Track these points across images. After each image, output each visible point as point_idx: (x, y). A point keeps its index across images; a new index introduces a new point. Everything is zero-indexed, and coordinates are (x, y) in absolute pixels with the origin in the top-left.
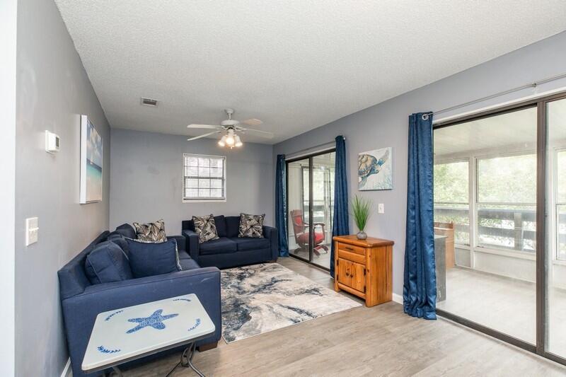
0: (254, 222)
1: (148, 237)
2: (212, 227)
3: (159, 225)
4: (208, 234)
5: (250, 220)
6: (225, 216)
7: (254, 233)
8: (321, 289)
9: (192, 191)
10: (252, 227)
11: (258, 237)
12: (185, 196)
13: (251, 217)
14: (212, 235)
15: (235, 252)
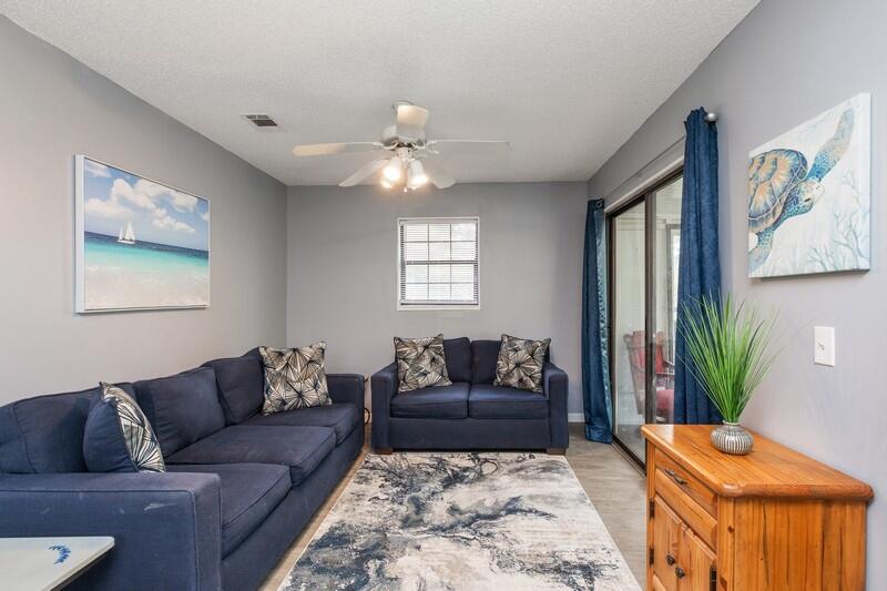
0: (523, 355)
1: (279, 374)
2: (433, 360)
3: (308, 353)
4: (425, 374)
5: (516, 350)
6: (472, 339)
7: (521, 380)
8: (607, 572)
9: (418, 288)
10: (518, 365)
11: (530, 391)
12: (403, 298)
13: (519, 344)
14: (433, 377)
15: (460, 418)
